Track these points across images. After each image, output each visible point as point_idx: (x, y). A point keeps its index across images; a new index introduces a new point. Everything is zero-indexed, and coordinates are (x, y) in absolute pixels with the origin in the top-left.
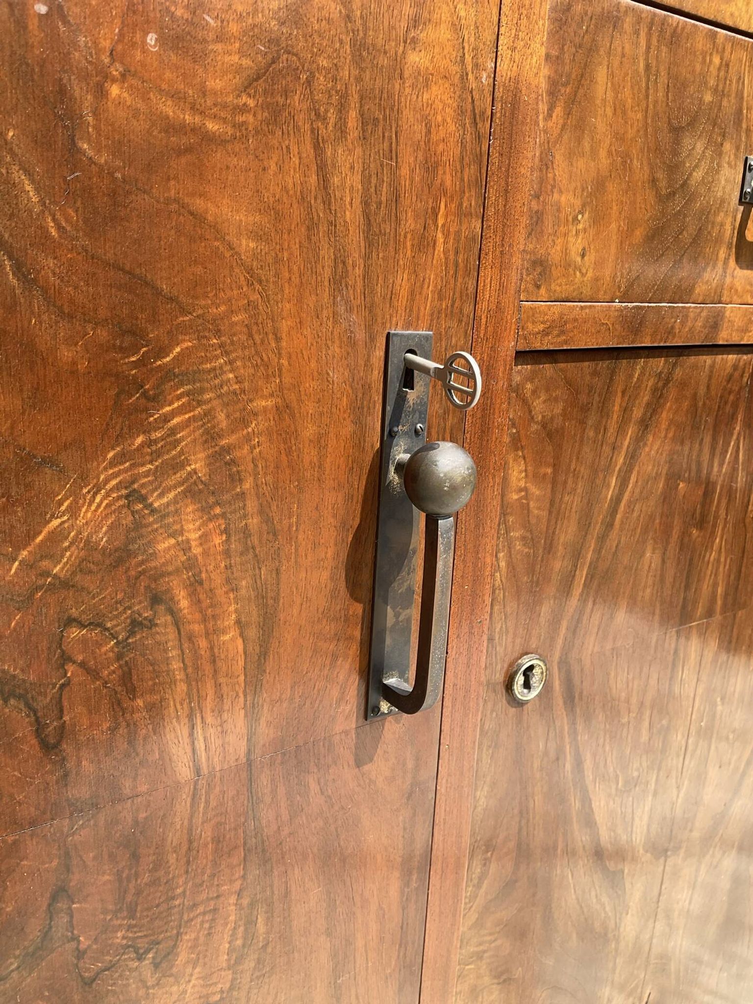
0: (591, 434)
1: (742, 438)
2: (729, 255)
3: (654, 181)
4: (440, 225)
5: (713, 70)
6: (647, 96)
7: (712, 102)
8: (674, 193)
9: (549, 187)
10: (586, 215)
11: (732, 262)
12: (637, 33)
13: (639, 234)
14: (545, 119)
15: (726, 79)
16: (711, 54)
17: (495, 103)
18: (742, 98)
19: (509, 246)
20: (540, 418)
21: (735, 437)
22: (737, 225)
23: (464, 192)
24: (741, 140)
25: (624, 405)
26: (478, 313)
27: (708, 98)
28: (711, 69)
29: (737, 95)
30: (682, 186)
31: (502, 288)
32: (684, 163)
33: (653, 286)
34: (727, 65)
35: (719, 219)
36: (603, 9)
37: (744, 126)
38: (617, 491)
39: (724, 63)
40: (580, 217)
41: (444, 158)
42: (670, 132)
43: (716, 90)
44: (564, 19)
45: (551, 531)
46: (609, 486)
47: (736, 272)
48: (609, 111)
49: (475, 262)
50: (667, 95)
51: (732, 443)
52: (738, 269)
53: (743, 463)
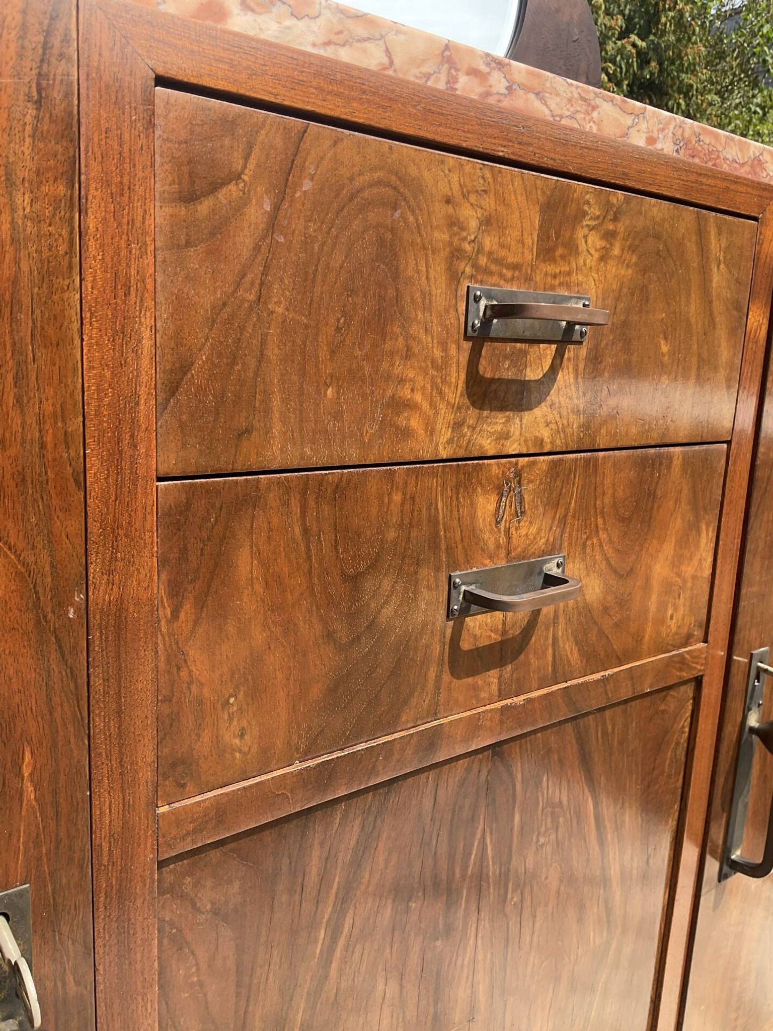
0: (284, 898)
1: (488, 834)
2: (442, 671)
3: (329, 636)
4: (26, 775)
5: (395, 508)
6: (309, 558)
7: (398, 537)
8: (359, 638)
9: (184, 686)
10: (241, 696)
11: (446, 677)
12: (286, 504)
13: (316, 692)
14: (169, 622)
15: (412, 511)
16: (390, 494)
17: (91, 632)
18: (437, 522)
19: (132, 764)
20: (209, 907)
21: (478, 836)
22: (448, 640)
23: (57, 732)
24: (440, 560)
25: (325, 855)
26: (96, 841)
27: (391, 534)
28: (392, 507)
29: (429, 520)
30: (369, 627)
31: (127, 807)
32: (368, 605)
33: (344, 734)
34: (413, 498)
35: (423, 642)
36: (237, 494)
37: (443, 546)
38: (327, 943)
39: (408, 497)
40: (232, 700)
41: (22, 708)
42: (345, 581)
43: (401, 525)
44: (183, 520)
45: (242, 1012)
46: (316, 941)
47: (453, 685)
48: (259, 588)
49: (84, 794)
50: (336, 548)
51: (476, 844)
52: (455, 680)
53: (493, 858)
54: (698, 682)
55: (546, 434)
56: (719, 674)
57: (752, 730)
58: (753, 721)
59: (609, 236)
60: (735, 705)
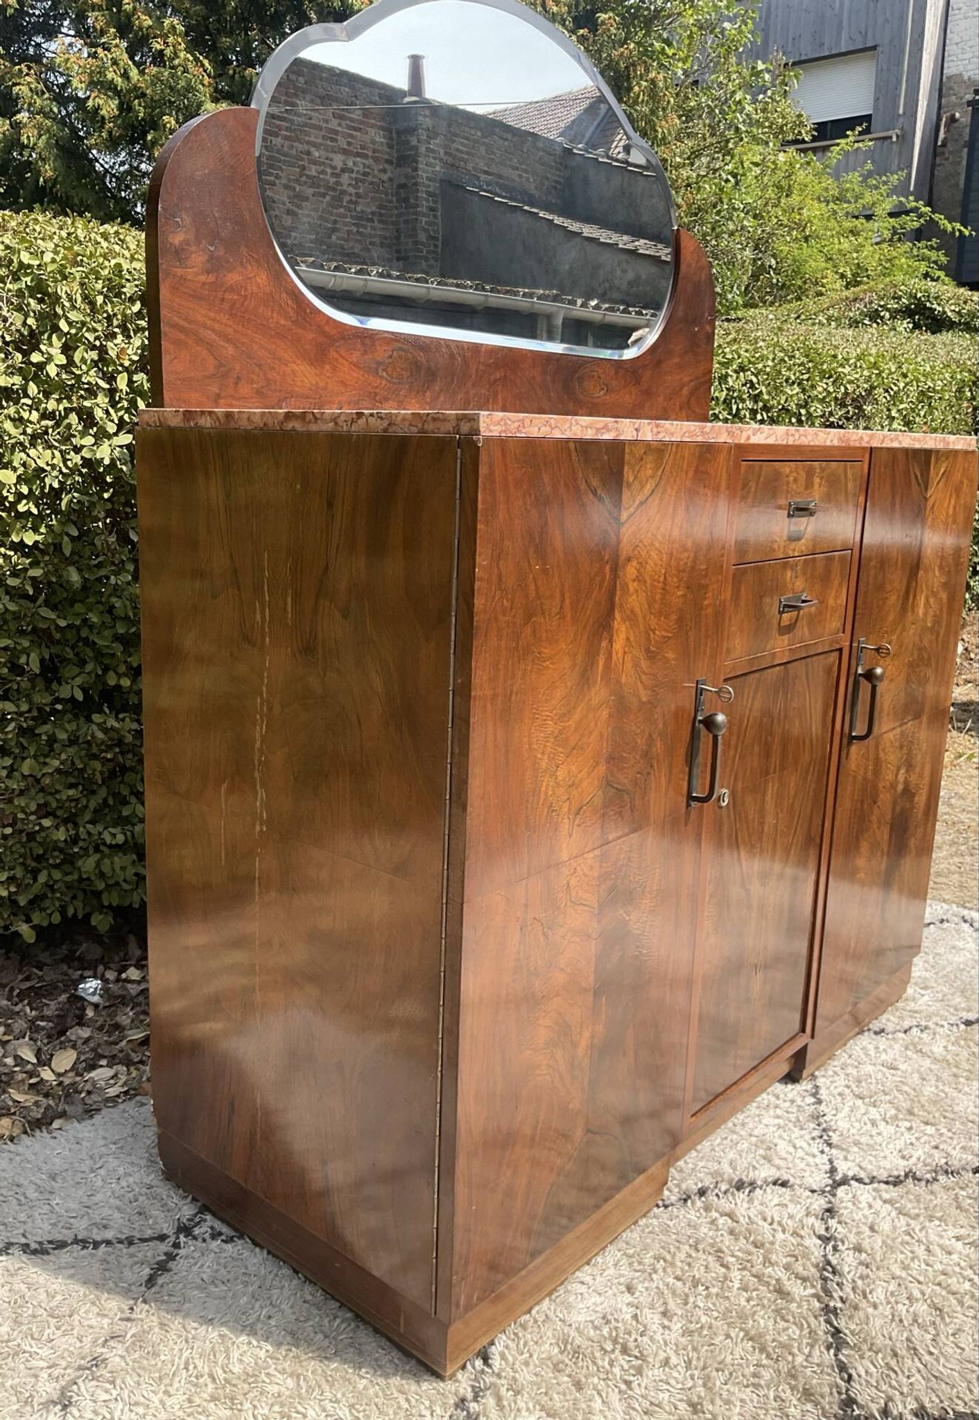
7: (770, 585)
11: (777, 635)
22: (778, 622)
24: (778, 592)
29: (777, 580)
32: (763, 606)
37: (779, 587)
52: (779, 636)
54: (840, 650)
55: (803, 548)
56: (848, 648)
57: (860, 675)
58: (860, 671)
59: (821, 478)
60: (854, 663)
